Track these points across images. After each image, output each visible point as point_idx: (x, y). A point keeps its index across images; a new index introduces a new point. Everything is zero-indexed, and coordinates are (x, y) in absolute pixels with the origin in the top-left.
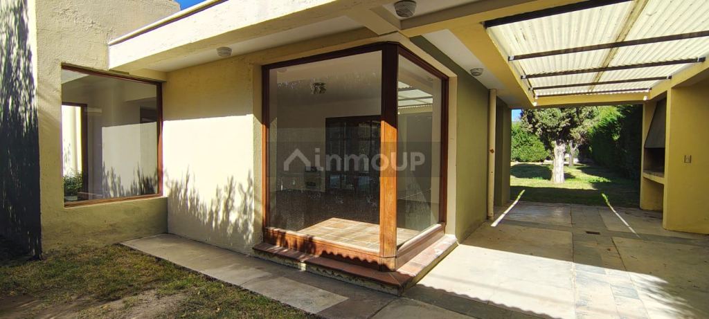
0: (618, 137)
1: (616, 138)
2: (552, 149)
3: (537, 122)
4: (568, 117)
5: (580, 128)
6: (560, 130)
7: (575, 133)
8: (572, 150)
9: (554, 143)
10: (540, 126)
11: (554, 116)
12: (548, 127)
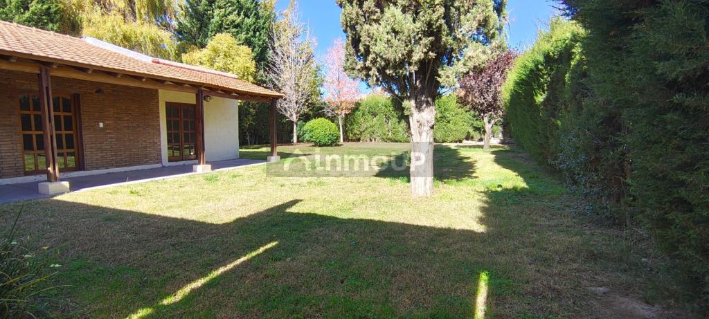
0: (544, 96)
1: (540, 98)
2: (407, 118)
3: (367, 52)
4: (427, 33)
5: (459, 67)
6: (413, 69)
7: (449, 76)
8: (488, 127)
9: (410, 104)
10: (374, 62)
11: (396, 32)
12: (387, 61)
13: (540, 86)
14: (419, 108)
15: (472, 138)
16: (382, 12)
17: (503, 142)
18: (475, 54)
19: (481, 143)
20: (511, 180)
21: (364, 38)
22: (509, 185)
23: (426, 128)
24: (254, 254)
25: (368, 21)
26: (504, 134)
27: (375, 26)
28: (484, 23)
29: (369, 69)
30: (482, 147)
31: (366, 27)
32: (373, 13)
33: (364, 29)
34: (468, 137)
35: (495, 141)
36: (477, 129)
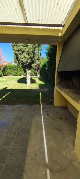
1: (46, 69)
2: (26, 72)
3: (19, 60)
4: (30, 58)
5: (35, 64)
6: (28, 64)
7: (33, 65)
8: (37, 73)
9: (27, 69)
10: (21, 62)
11: (25, 58)
12: (23, 62)
13: (46, 67)
14: (28, 70)
15: (34, 75)
16: (22, 53)
17: (40, 76)
18: (37, 62)
19: (36, 76)
20: (42, 83)
21: (19, 58)
22: (42, 84)
23: (29, 74)
24: (6, 95)
25: (20, 55)
26: (40, 74)
27: (21, 56)
28: (39, 57)
29: (20, 63)
30: (36, 77)
31: (20, 56)
32: (21, 53)
33: (19, 56)
34: (33, 75)
35: (38, 76)
36: (35, 73)
